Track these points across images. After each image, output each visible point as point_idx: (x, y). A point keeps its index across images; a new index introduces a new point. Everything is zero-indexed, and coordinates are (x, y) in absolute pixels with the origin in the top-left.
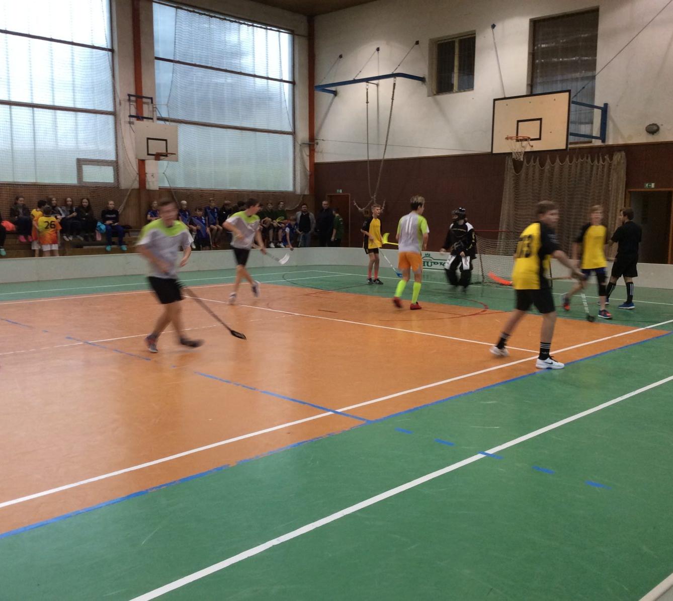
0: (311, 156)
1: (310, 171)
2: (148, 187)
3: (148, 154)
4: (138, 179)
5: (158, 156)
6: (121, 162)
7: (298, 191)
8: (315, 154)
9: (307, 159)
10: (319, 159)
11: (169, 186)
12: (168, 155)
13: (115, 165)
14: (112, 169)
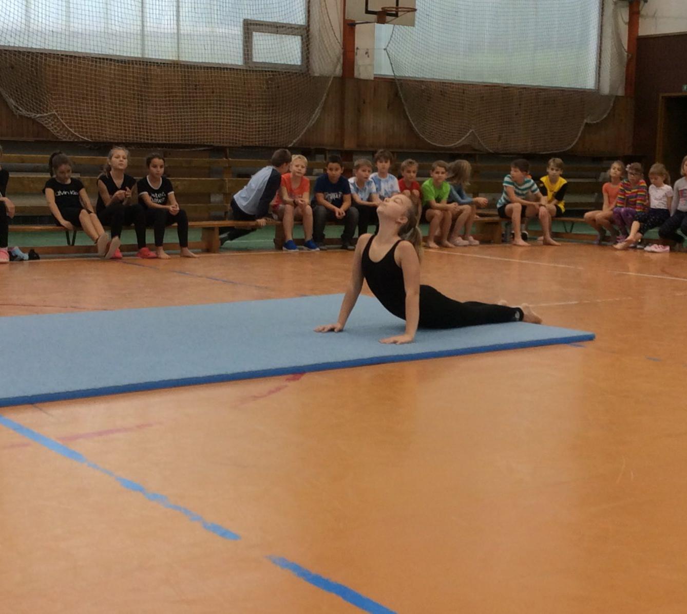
0: (633, 23)
1: (629, 51)
2: (356, 74)
3: (367, 12)
4: (341, 60)
5: (383, 16)
6: (314, 28)
7: (606, 90)
8: (640, 20)
9: (624, 30)
10: (647, 29)
11: (393, 74)
12: (400, 14)
13: (305, 33)
14: (300, 41)
